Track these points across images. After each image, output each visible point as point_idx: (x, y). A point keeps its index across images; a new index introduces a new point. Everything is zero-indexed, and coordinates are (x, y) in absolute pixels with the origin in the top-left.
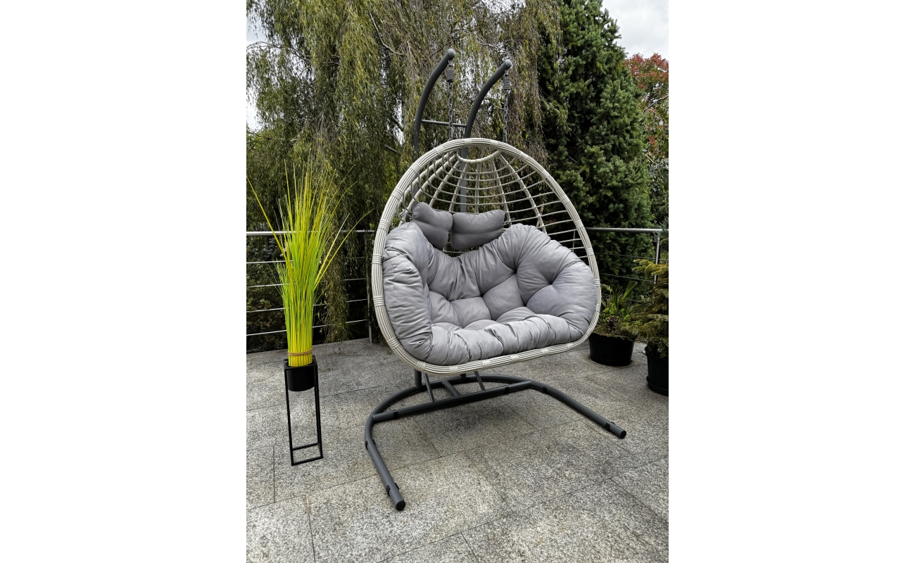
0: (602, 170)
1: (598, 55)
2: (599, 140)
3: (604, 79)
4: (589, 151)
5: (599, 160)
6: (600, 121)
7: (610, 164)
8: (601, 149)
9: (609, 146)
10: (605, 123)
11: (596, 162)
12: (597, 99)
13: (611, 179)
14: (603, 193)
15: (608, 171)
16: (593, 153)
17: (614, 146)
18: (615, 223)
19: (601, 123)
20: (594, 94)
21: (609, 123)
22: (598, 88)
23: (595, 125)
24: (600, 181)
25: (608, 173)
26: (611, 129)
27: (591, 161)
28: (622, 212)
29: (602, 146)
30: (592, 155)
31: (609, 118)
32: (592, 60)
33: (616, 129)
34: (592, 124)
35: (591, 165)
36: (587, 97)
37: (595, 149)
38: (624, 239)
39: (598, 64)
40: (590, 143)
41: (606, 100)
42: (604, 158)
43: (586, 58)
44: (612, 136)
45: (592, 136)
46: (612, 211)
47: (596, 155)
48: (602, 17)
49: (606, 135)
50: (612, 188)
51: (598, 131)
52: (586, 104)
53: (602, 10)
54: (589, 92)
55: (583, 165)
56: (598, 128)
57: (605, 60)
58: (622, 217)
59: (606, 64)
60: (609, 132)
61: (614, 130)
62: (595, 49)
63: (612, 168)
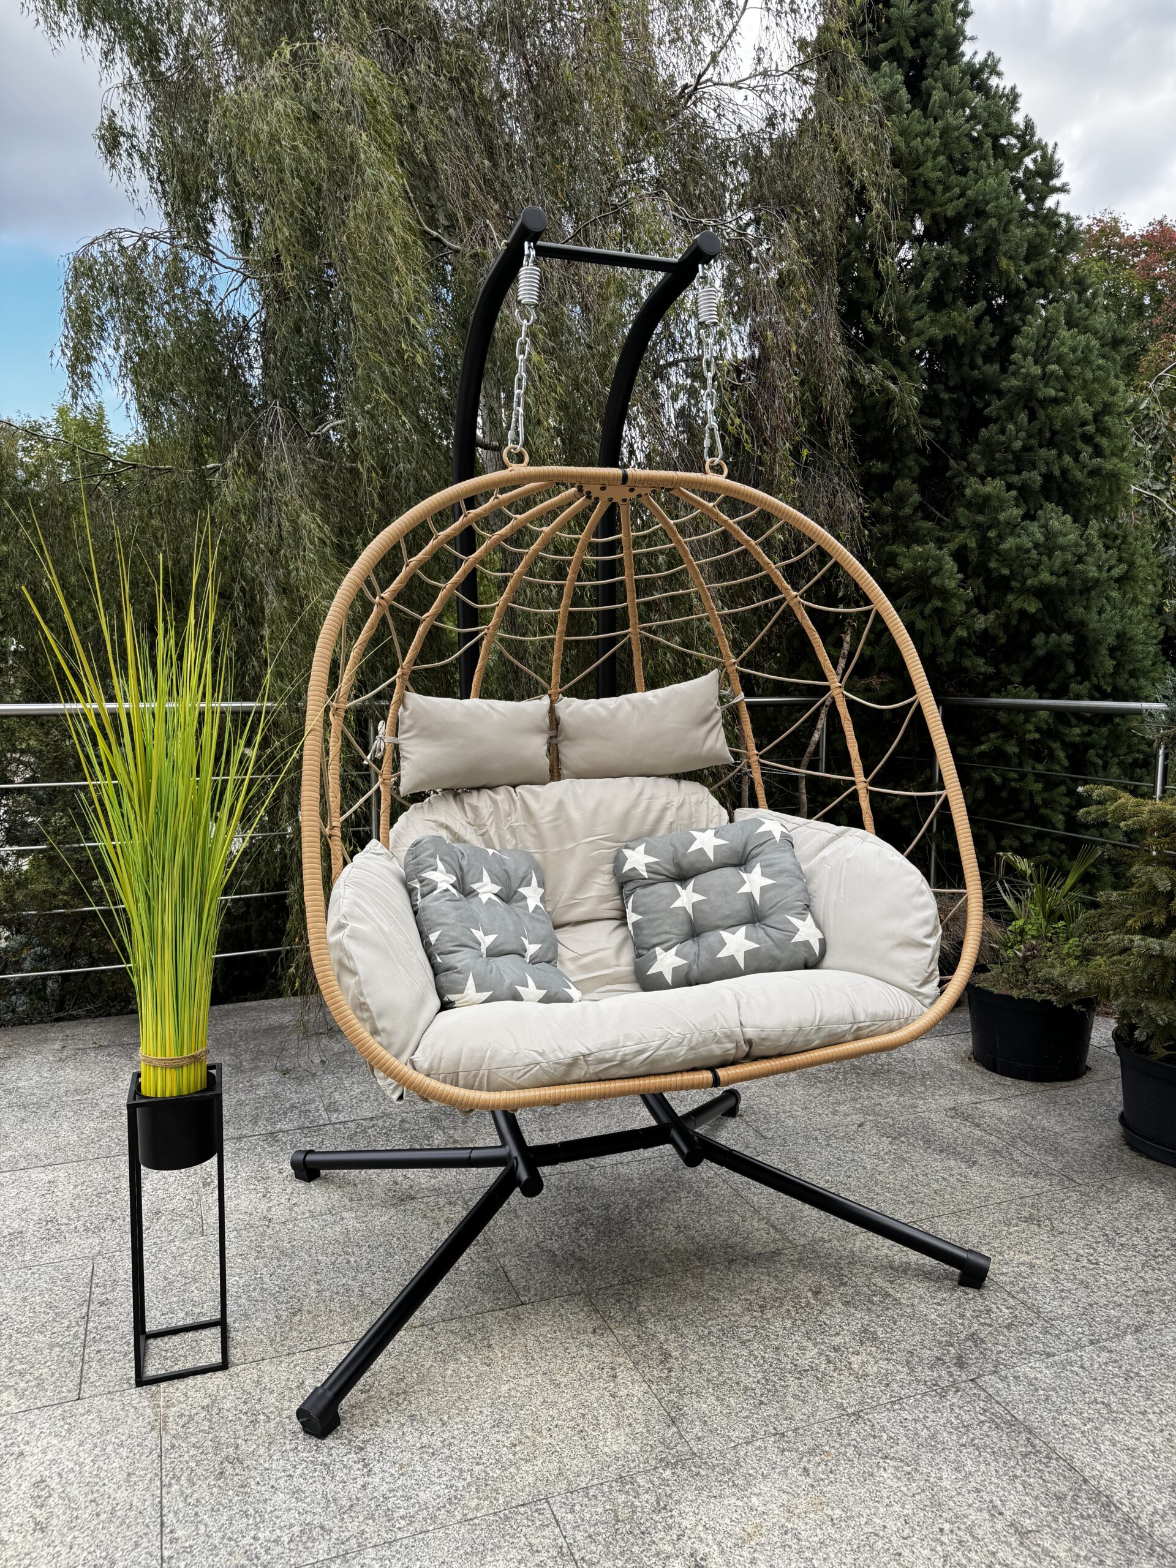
0: (1009, 543)
1: (1001, 237)
2: (1005, 462)
3: (1022, 300)
4: (976, 494)
5: (1002, 516)
6: (1010, 413)
7: (1034, 528)
8: (1009, 487)
9: (1034, 478)
10: (1023, 417)
11: (994, 524)
12: (1003, 353)
13: (1035, 568)
14: (1016, 606)
15: (1030, 545)
16: (987, 498)
17: (1048, 477)
18: (1052, 686)
19: (1012, 418)
20: (994, 341)
21: (1032, 417)
22: (1006, 324)
23: (995, 421)
24: (1005, 572)
25: (1028, 551)
26: (1040, 431)
27: (980, 518)
28: (1071, 656)
29: (1015, 479)
30: (983, 504)
31: (1034, 404)
32: (987, 250)
33: (1054, 433)
34: (987, 421)
35: (981, 529)
36: (974, 348)
37: (993, 486)
38: (1077, 731)
39: (1004, 263)
40: (981, 469)
41: (1025, 356)
42: (1017, 512)
43: (970, 249)
44: (1043, 452)
45: (989, 449)
46: (1041, 652)
47: (996, 503)
48: (1018, 137)
49: (1027, 448)
50: (1041, 592)
51: (1002, 438)
52: (973, 366)
53: (1018, 119)
54: (982, 336)
55: (963, 529)
56: (1003, 431)
57: (1023, 250)
58: (1071, 668)
59: (1028, 260)
60: (1034, 442)
61: (1048, 435)
62: (993, 222)
63: (1039, 536)
